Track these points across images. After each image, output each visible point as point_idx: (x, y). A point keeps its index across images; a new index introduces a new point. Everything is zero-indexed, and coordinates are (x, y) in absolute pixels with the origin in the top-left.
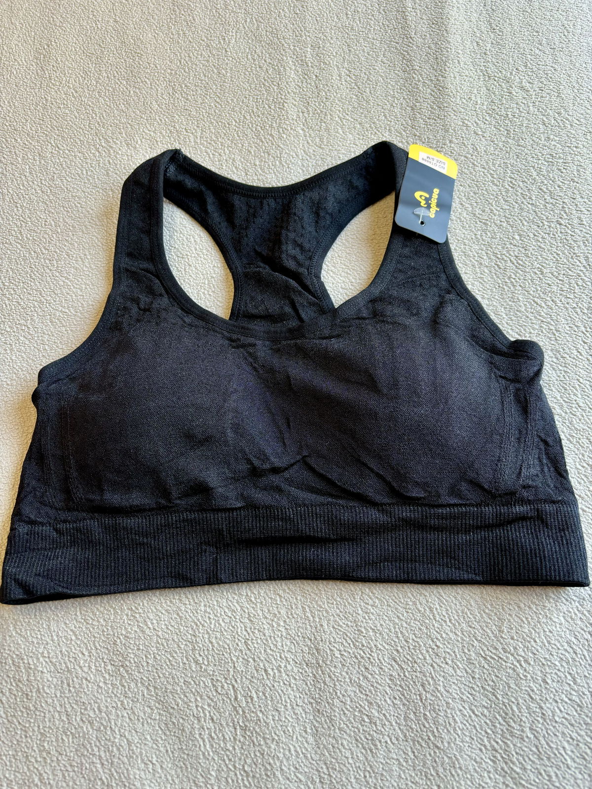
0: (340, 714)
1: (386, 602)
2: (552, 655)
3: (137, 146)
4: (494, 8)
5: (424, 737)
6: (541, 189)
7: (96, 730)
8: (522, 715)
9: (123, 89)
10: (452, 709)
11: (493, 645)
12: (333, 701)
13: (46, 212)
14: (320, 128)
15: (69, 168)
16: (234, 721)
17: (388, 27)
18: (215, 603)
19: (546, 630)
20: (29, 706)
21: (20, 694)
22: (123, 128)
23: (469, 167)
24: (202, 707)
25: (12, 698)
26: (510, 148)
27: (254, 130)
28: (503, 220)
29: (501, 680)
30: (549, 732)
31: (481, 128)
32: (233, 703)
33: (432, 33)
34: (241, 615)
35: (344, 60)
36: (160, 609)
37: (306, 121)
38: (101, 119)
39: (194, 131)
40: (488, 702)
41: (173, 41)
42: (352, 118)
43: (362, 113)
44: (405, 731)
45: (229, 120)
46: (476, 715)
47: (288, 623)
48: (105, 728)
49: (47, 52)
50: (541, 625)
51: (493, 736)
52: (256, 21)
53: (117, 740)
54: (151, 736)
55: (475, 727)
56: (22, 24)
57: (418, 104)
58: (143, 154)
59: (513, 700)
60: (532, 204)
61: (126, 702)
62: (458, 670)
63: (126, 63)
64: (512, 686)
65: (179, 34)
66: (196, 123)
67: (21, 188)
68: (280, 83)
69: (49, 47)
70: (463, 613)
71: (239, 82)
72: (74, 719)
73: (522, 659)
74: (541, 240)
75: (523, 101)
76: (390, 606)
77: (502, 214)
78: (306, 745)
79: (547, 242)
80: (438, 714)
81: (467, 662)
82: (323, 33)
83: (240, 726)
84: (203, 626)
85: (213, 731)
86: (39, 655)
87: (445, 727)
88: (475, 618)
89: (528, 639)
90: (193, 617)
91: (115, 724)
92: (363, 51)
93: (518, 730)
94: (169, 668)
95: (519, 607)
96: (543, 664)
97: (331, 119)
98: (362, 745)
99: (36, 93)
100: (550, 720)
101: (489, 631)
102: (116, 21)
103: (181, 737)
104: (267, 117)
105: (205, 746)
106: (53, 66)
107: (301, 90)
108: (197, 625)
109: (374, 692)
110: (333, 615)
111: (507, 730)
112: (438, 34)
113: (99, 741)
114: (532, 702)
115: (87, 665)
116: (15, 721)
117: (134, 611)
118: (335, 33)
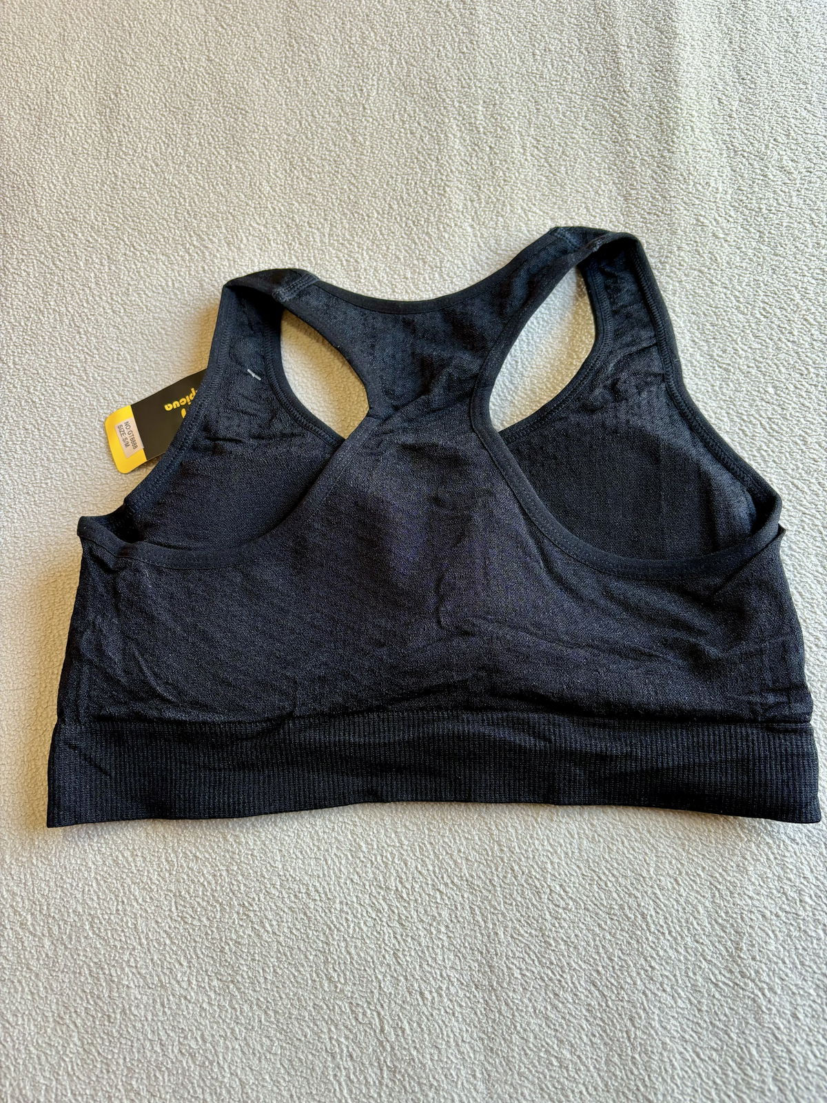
0: (520, 1055)
1: (582, 905)
2: (806, 981)
3: (242, 246)
4: (743, 46)
5: (631, 1087)
6: (806, 320)
7: (199, 1065)
8: (763, 1061)
9: (222, 162)
10: (669, 1051)
11: (727, 966)
12: (511, 1038)
13: (119, 341)
14: (496, 224)
15: (149, 277)
16: (379, 1060)
17: (593, 74)
18: (355, 900)
19: (799, 946)
20: (112, 1031)
21: (100, 1015)
22: (223, 220)
23: (705, 286)
24: (337, 1040)
25: (89, 1020)
26: (764, 258)
27: (404, 226)
28: (751, 365)
29: (737, 1013)
30: (799, 1084)
31: (722, 228)
32: (379, 1036)
33: (655, 85)
34: (389, 916)
35: (530, 124)
36: (282, 906)
37: (476, 213)
38: (191, 206)
39: (320, 226)
40: (719, 1042)
41: (290, 91)
42: (540, 210)
43: (555, 204)
44: (606, 1079)
45: (369, 210)
46: (702, 1060)
47: (451, 929)
48: (211, 1063)
49: (114, 104)
50: (792, 940)
51: (724, 1088)
52: (406, 63)
53: (226, 1080)
54: (270, 1076)
55: (699, 1075)
56: (79, 61)
57: (633, 192)
58: (250, 258)
59: (752, 1040)
60: (793, 342)
61: (237, 1030)
62: (679, 1001)
63: (225, 124)
64: (751, 1022)
65: (298, 82)
66: (323, 215)
67: (85, 305)
68: (440, 158)
69: (117, 96)
70: (687, 922)
71: (382, 154)
72: (170, 1051)
73: (765, 986)
74: (804, 394)
75: (783, 189)
76: (588, 910)
77: (750, 355)
78: (474, 1094)
79: (814, 397)
80: (650, 1057)
81: (692, 989)
82: (500, 83)
83: (387, 1066)
84: (338, 930)
85: (352, 1072)
86: (124, 964)
87: (660, 1074)
88: (703, 930)
89: (775, 959)
90: (326, 918)
91: (224, 1058)
92: (557, 111)
93: (758, 1081)
94: (293, 986)
95: (764, 916)
96: (793, 993)
97: (512, 211)
98: (549, 1095)
99: (101, 166)
100: (801, 1068)
101: (722, 949)
102: (209, 60)
103: (311, 1078)
104: (421, 207)
105: (341, 1090)
106: (124, 126)
107: (469, 169)
108: (330, 929)
109: (565, 1027)
110: (511, 920)
111: (743, 1080)
112: (663, 87)
113: (203, 1080)
114: (777, 1044)
115: (186, 979)
116: (94, 1050)
117: (246, 907)
118: (517, 83)
